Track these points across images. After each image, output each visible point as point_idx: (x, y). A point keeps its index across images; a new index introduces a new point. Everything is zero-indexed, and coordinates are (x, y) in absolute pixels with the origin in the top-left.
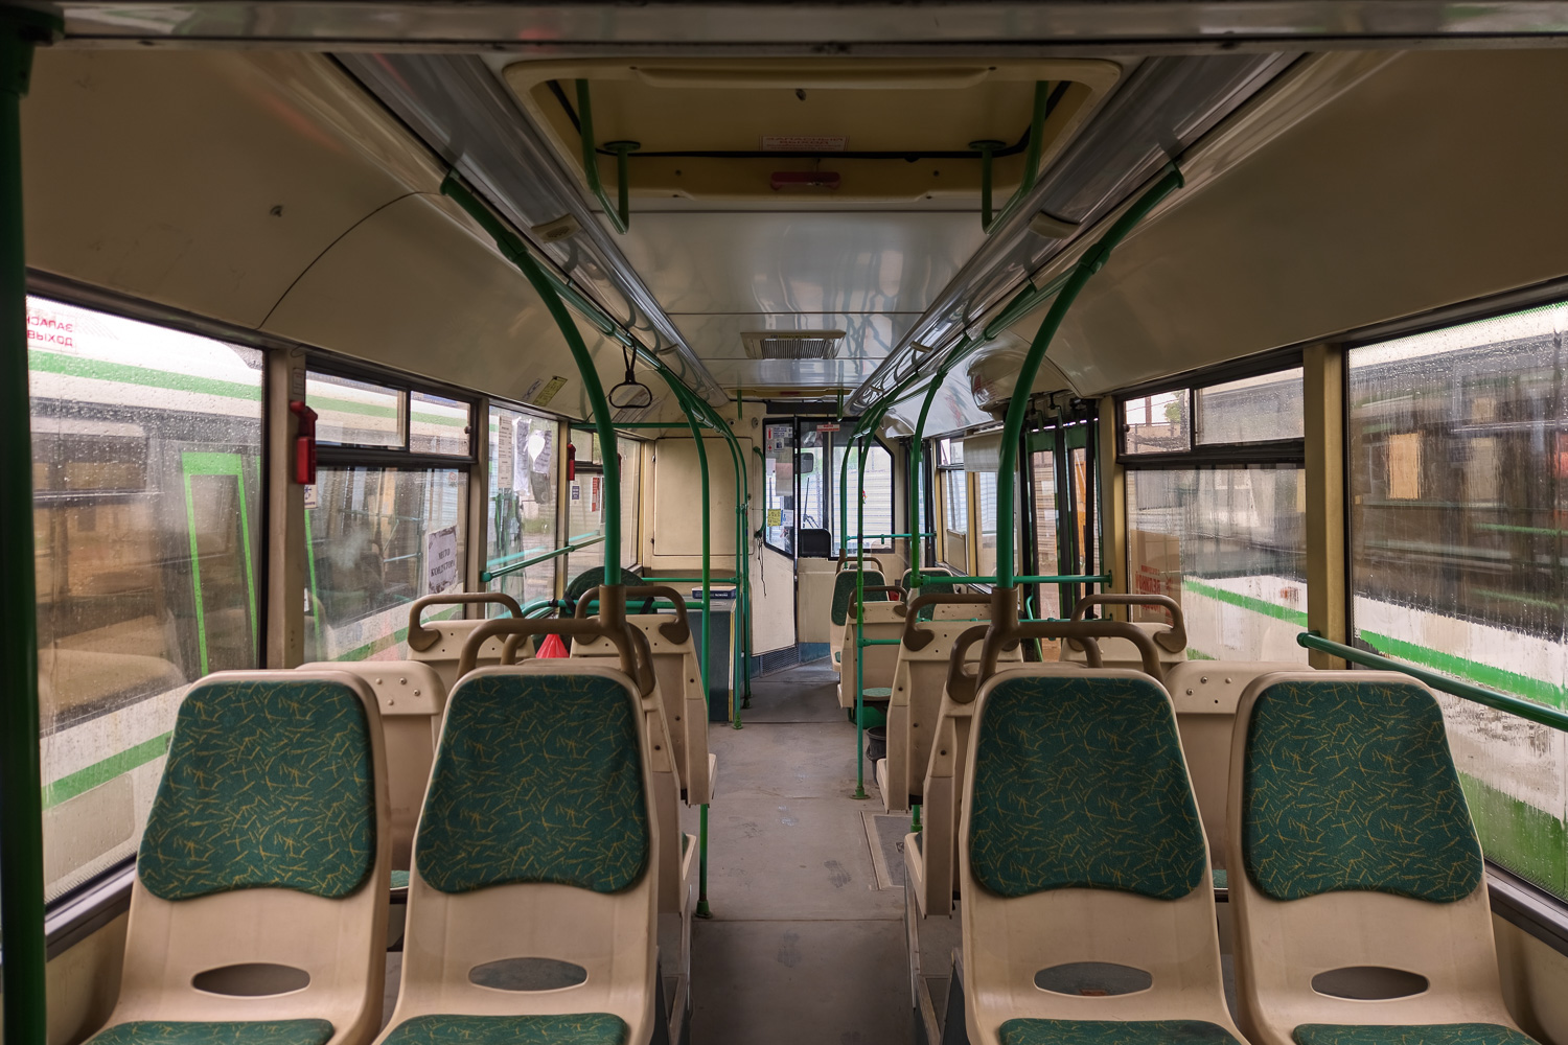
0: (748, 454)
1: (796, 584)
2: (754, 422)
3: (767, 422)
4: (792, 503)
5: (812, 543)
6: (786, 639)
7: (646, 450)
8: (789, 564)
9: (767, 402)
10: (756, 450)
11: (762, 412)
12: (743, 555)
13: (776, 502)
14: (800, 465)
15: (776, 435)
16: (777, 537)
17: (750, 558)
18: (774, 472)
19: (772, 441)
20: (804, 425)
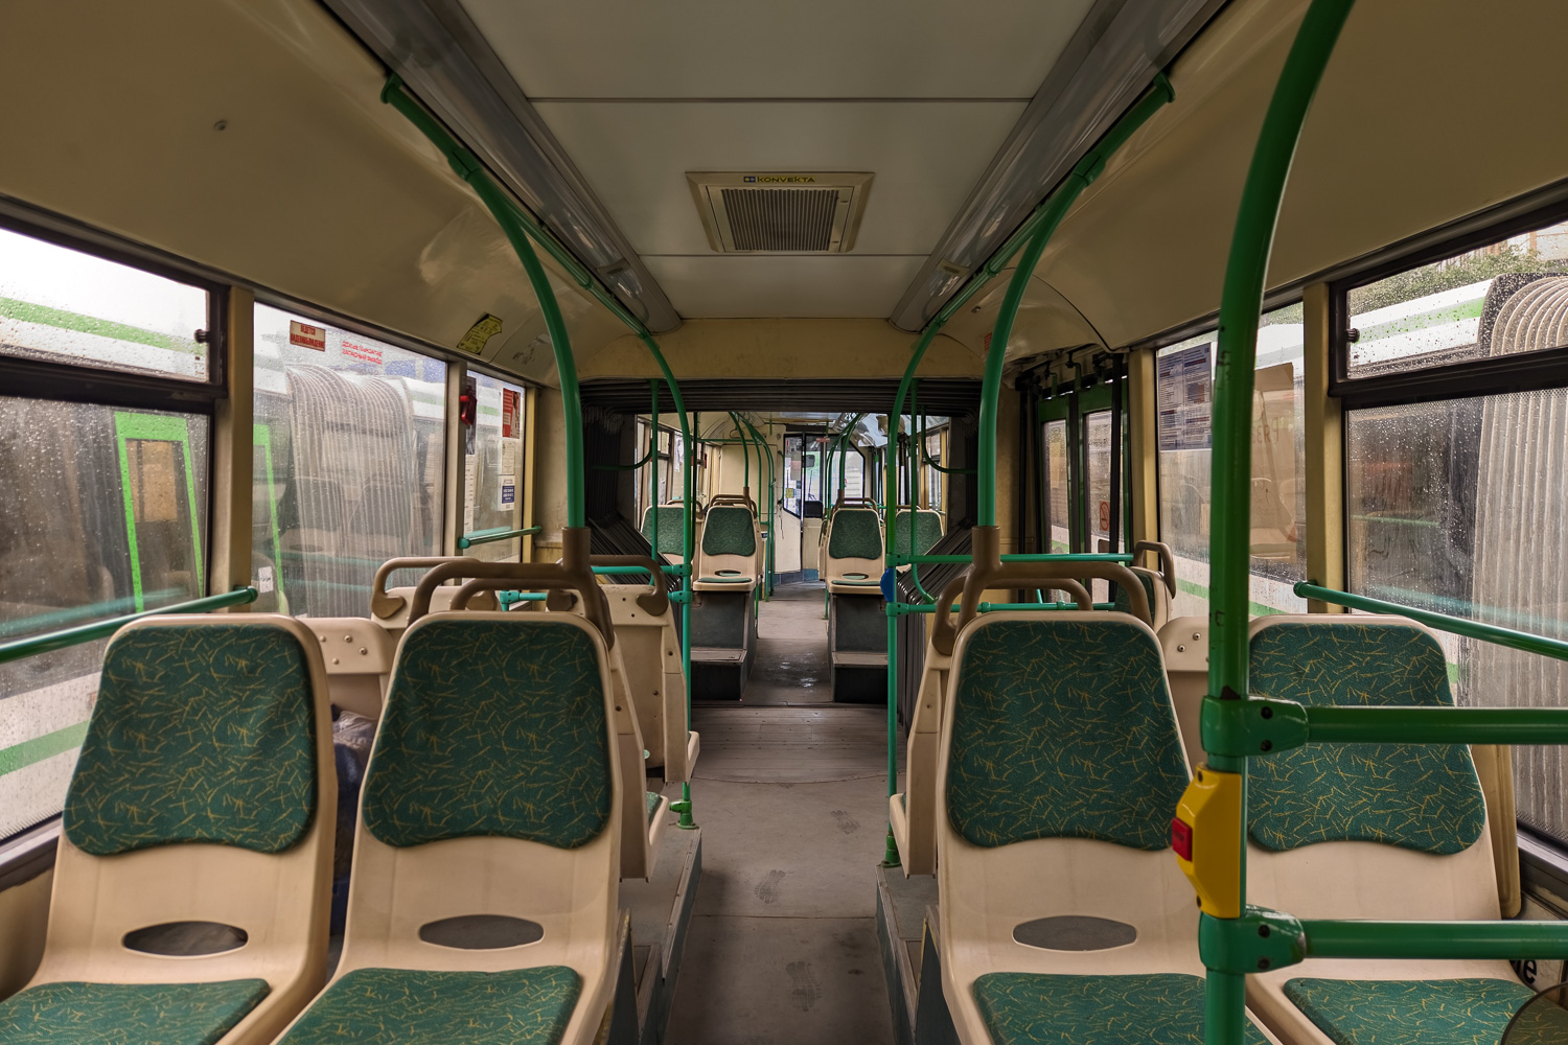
0: (774, 454)
1: (802, 534)
2: (779, 436)
3: (786, 436)
4: (801, 485)
5: (811, 509)
6: (795, 566)
7: (715, 450)
8: (796, 522)
9: (787, 425)
10: (779, 452)
11: (783, 430)
12: (771, 514)
13: (792, 484)
14: (805, 462)
15: (792, 444)
16: (791, 504)
17: (775, 516)
18: (790, 465)
19: (789, 447)
20: (811, 438)
